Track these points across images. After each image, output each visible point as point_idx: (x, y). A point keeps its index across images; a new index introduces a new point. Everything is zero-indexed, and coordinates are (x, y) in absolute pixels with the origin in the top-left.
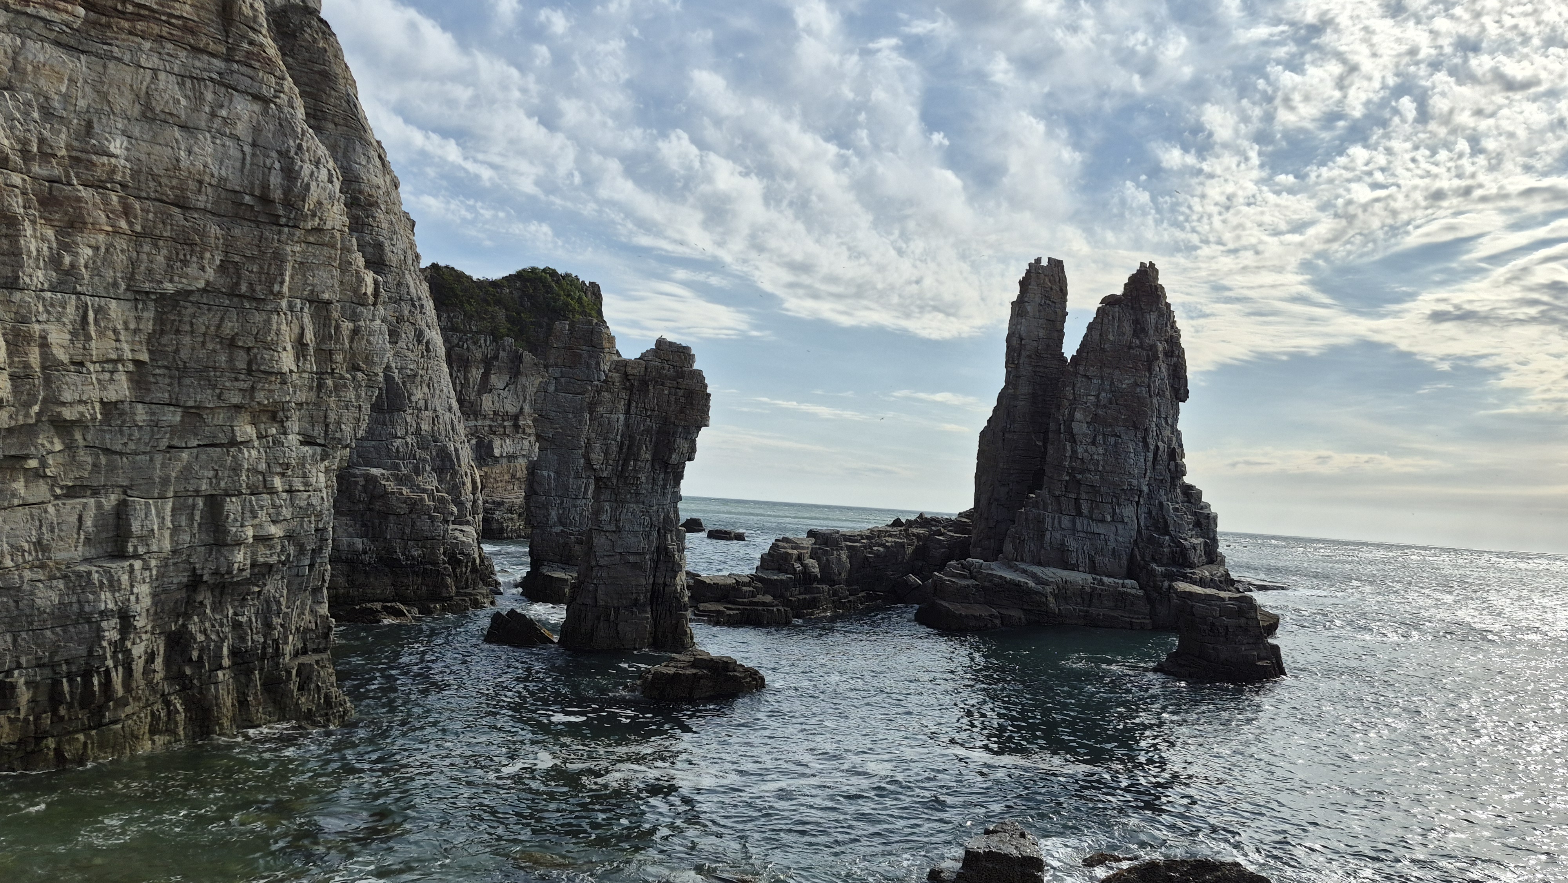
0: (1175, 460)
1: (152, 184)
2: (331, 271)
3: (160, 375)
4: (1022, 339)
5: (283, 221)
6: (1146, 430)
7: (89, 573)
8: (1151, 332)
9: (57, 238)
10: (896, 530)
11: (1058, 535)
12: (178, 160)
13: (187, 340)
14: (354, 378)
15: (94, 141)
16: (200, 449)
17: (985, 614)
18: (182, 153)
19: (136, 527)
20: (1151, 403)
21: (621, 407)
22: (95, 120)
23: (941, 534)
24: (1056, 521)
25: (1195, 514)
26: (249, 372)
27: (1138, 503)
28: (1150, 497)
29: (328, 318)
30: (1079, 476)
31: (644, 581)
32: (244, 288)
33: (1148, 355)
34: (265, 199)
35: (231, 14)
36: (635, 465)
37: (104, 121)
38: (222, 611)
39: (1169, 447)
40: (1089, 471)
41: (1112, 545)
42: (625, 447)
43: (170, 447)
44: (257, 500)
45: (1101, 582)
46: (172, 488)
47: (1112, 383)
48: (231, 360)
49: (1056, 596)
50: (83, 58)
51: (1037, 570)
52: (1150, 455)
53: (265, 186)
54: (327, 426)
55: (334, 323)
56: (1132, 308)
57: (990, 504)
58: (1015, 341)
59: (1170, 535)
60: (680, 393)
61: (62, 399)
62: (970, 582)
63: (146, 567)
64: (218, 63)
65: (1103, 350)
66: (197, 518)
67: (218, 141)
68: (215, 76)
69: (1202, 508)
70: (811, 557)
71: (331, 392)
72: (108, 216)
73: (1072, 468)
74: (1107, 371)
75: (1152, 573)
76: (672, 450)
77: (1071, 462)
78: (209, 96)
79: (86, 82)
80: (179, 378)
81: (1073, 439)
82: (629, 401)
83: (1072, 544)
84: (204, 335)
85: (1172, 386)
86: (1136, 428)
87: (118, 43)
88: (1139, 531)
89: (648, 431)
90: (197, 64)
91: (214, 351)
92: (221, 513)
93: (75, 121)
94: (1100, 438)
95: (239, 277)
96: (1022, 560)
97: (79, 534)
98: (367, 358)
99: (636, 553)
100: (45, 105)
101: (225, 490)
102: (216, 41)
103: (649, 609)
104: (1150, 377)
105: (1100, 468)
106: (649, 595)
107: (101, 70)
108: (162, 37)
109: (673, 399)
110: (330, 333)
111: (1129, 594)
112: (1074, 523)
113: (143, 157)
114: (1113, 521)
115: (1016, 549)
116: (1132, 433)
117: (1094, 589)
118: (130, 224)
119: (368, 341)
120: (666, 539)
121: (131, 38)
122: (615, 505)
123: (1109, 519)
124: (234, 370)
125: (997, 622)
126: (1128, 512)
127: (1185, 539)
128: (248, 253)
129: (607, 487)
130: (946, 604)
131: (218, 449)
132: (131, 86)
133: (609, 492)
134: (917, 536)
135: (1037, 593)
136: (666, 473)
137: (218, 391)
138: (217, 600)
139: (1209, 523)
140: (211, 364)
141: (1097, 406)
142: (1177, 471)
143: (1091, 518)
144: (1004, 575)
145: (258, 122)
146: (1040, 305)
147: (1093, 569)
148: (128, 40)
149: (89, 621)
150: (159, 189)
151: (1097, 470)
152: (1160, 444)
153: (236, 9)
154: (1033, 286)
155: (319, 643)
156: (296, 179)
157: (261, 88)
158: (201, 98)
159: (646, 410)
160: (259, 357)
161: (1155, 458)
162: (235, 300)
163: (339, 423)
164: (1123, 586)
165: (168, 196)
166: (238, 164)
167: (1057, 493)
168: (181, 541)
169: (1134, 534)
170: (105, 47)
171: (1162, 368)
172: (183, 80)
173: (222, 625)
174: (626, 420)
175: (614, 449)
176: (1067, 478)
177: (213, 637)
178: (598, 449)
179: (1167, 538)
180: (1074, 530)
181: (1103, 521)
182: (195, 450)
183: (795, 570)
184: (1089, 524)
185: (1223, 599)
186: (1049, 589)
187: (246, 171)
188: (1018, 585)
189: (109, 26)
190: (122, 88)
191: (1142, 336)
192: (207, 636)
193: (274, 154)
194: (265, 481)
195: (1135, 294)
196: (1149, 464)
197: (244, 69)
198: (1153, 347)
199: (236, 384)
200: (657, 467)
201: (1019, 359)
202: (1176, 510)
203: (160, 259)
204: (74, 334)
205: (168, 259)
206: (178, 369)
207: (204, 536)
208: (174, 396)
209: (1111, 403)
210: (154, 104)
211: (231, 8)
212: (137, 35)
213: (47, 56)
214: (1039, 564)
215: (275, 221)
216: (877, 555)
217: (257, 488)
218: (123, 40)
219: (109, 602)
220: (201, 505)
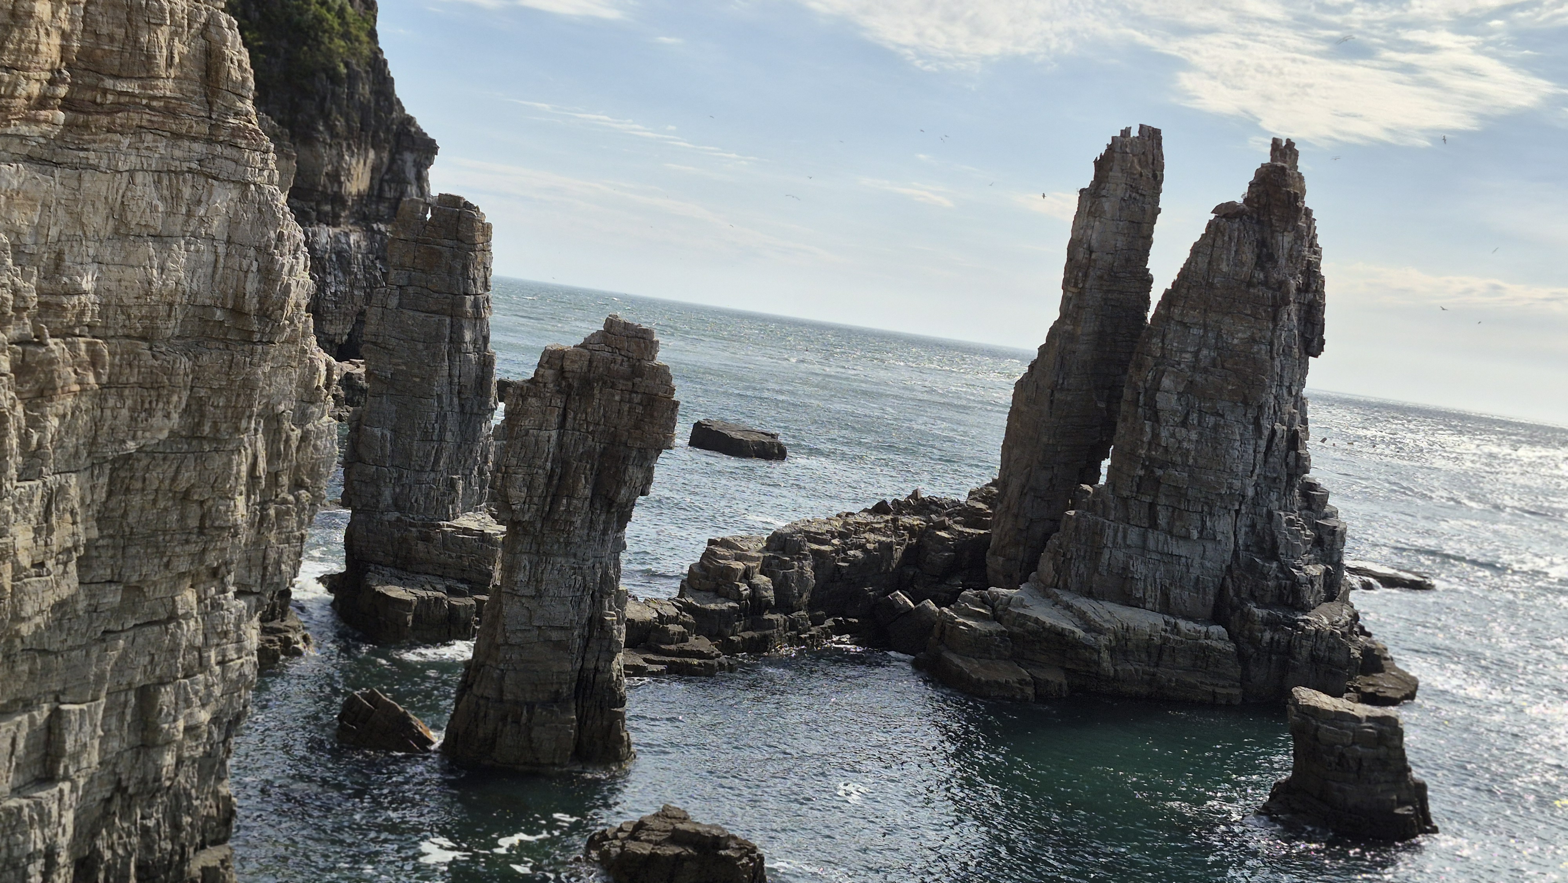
0: (1296, 449)
1: (121, 318)
2: (289, 374)
3: (103, 546)
4: (1091, 252)
5: (257, 337)
6: (1261, 407)
7: (20, 809)
8: (1282, 262)
9: (25, 414)
10: (879, 521)
11: (1120, 555)
12: (150, 283)
13: (136, 500)
14: (297, 499)
15: (65, 279)
16: (136, 630)
17: (1013, 679)
18: (155, 272)
19: (70, 745)
20: (1272, 367)
21: (554, 419)
22: (66, 250)
23: (945, 528)
24: (1120, 535)
25: (1316, 527)
26: (201, 530)
27: (1237, 512)
28: (1256, 502)
29: (278, 431)
30: (1159, 472)
31: (569, 666)
32: (207, 429)
33: (1274, 297)
34: (238, 312)
35: (218, 82)
36: (569, 504)
37: (76, 249)
38: (130, 816)
39: (1289, 430)
40: (1174, 465)
41: (1195, 572)
42: (556, 478)
43: (105, 632)
44: (192, 683)
45: (1175, 628)
46: (106, 686)
47: (1219, 336)
48: (182, 518)
49: (1112, 650)
50: (57, 172)
51: (1084, 604)
52: (1263, 443)
53: (239, 297)
54: (265, 569)
55: (284, 436)
56: (1259, 222)
57: (1022, 494)
58: (1081, 255)
59: (1278, 560)
60: (637, 398)
61: (23, 614)
62: (994, 627)
63: (74, 789)
64: (199, 148)
65: (1211, 286)
66: (128, 718)
67: (192, 248)
68: (194, 165)
69: (1326, 517)
70: (762, 572)
71: (273, 525)
72: (76, 372)
73: (1152, 460)
74: (1212, 317)
75: (1247, 617)
76: (621, 483)
77: (1149, 449)
78: (187, 192)
79: (59, 203)
80: (124, 548)
81: (1155, 416)
82: (565, 409)
83: (1139, 569)
84: (156, 491)
85: (1302, 335)
86: (1246, 403)
87: (96, 146)
88: (1236, 553)
89: (588, 454)
90: (177, 153)
91: (166, 509)
92: (153, 706)
93: (46, 255)
94: (1194, 418)
95: (202, 416)
96: (1066, 587)
97: (10, 761)
98: (312, 469)
99: (562, 628)
100: (18, 243)
101: (160, 678)
102: (201, 120)
103: (573, 706)
104: (1273, 331)
105: (1191, 461)
106: (574, 684)
107: (74, 184)
108: (141, 127)
109: (626, 408)
110: (279, 449)
111: (1214, 649)
112: (1145, 539)
113: (113, 286)
114: (1200, 537)
115: (1057, 570)
116: (1240, 411)
117: (1165, 640)
118: (98, 376)
119: (315, 447)
120: (602, 607)
121: (109, 135)
122: (536, 559)
123: (1195, 534)
124: (184, 529)
125: (1030, 691)
126: (1223, 525)
127: (1300, 569)
128: (216, 385)
129: (526, 533)
130: (957, 661)
131: (156, 629)
132: (106, 198)
133: (528, 539)
134: (910, 529)
135: (1086, 647)
136: (608, 512)
137: (165, 560)
138: (126, 804)
139: (1334, 542)
140: (161, 526)
141: (1194, 368)
142: (1297, 466)
143: (1170, 533)
144: (1042, 618)
145: (236, 213)
146: (1123, 199)
147: (1166, 607)
148: (106, 140)
149: (15, 867)
150: (127, 322)
151: (1185, 464)
152: (1277, 426)
153: (223, 75)
154: (1116, 173)
155: (219, 832)
156: (275, 281)
157: (245, 171)
158: (176, 197)
159: (588, 423)
160: (214, 509)
161: (1269, 447)
162: (194, 443)
163: (278, 563)
164: (1207, 636)
165: (135, 329)
166: (210, 270)
167: (1125, 493)
168: (110, 749)
169: (1228, 557)
170: (82, 154)
171: (1291, 315)
172: (159, 176)
173: (129, 835)
174: (560, 437)
175: (541, 480)
176: (1142, 473)
177: (120, 851)
178: (519, 482)
179: (1274, 565)
180: (1144, 548)
181: (1187, 538)
182: (131, 633)
183: (740, 594)
184: (1166, 542)
185: (1357, 719)
186: (1103, 640)
187: (217, 277)
188: (1060, 634)
189: (86, 126)
190: (97, 204)
191: (1268, 265)
192: (114, 853)
193: (252, 252)
194: (201, 657)
195: (1263, 201)
196: (1260, 456)
197: (228, 152)
198: (1282, 285)
199: (187, 548)
200: (598, 505)
201: (1084, 281)
202: (1290, 522)
203: (125, 412)
204: (37, 531)
205: (132, 410)
206: (123, 537)
207: (132, 738)
208: (116, 571)
209: (1214, 366)
210: (129, 215)
211: (217, 73)
212: (115, 132)
213: (21, 180)
214: (1090, 594)
215: (247, 339)
216: (854, 563)
217: (192, 668)
218: (102, 141)
219: (38, 841)
220: (133, 701)
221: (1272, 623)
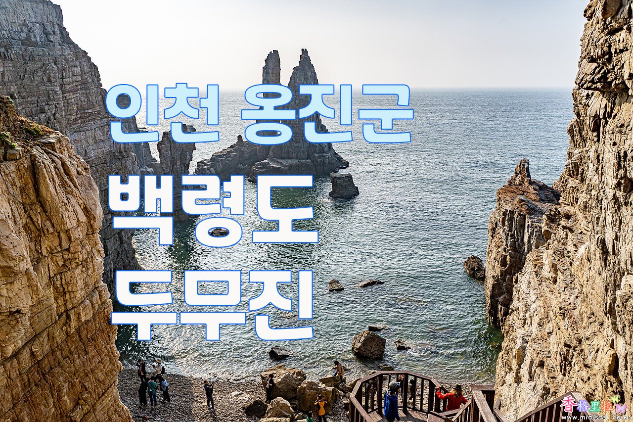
4: (268, 82)
8: (309, 78)
21: (169, 149)
22: (87, 149)
34: (120, 152)
41: (302, 149)
45: (300, 162)
51: (281, 161)
56: (303, 69)
62: (264, 170)
65: (296, 86)
75: (314, 157)
82: (171, 146)
83: (291, 151)
90: (102, 122)
96: (276, 158)
111: (309, 165)
115: (274, 154)
117: (299, 165)
123: (301, 141)
127: (323, 144)
135: (284, 170)
143: (296, 142)
144: (273, 166)
146: (272, 68)
147: (298, 158)
154: (270, 62)
158: (104, 131)
164: (307, 162)
165: (103, 161)
169: (308, 144)
170: (85, 128)
172: (100, 128)
174: (171, 152)
175: (169, 163)
179: (318, 144)
183: (208, 173)
185: (344, 177)
186: (287, 168)
188: (278, 168)
189: (84, 122)
190: (90, 137)
191: (307, 80)
195: (303, 65)
210: (96, 138)
212: (90, 121)
214: (281, 158)
216: (230, 161)
218: (88, 124)
220: (117, 236)
221: (320, 157)
